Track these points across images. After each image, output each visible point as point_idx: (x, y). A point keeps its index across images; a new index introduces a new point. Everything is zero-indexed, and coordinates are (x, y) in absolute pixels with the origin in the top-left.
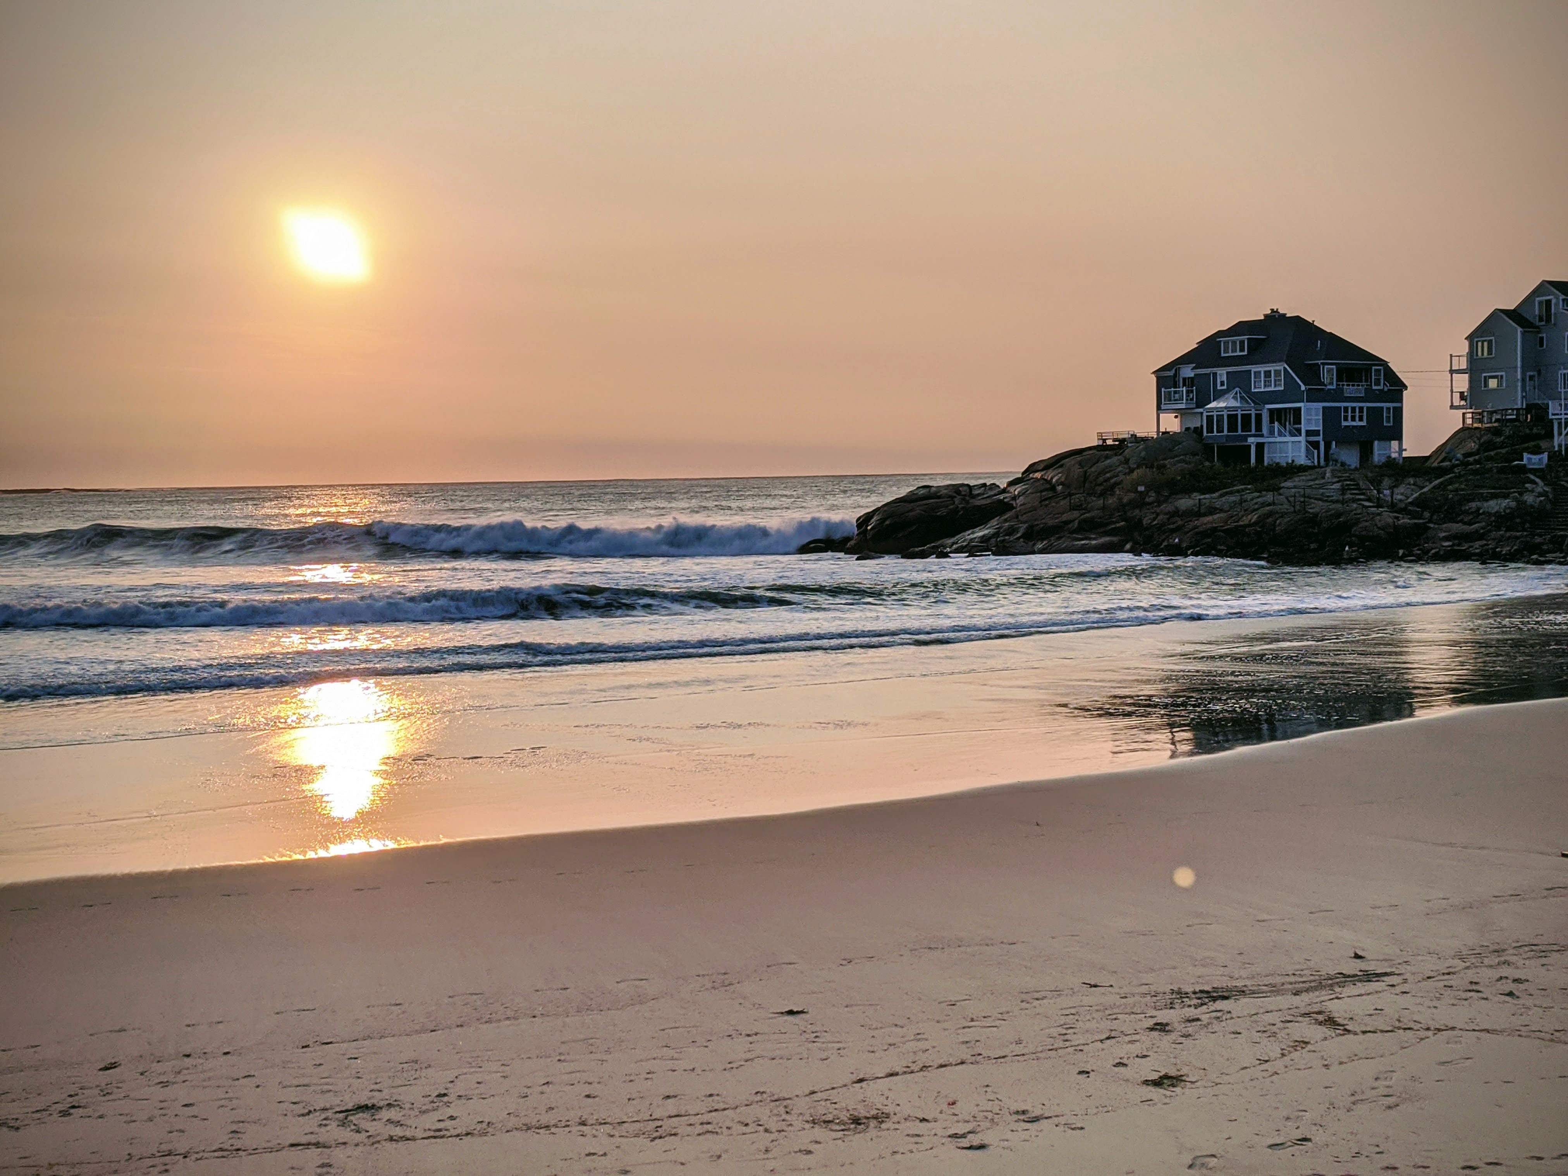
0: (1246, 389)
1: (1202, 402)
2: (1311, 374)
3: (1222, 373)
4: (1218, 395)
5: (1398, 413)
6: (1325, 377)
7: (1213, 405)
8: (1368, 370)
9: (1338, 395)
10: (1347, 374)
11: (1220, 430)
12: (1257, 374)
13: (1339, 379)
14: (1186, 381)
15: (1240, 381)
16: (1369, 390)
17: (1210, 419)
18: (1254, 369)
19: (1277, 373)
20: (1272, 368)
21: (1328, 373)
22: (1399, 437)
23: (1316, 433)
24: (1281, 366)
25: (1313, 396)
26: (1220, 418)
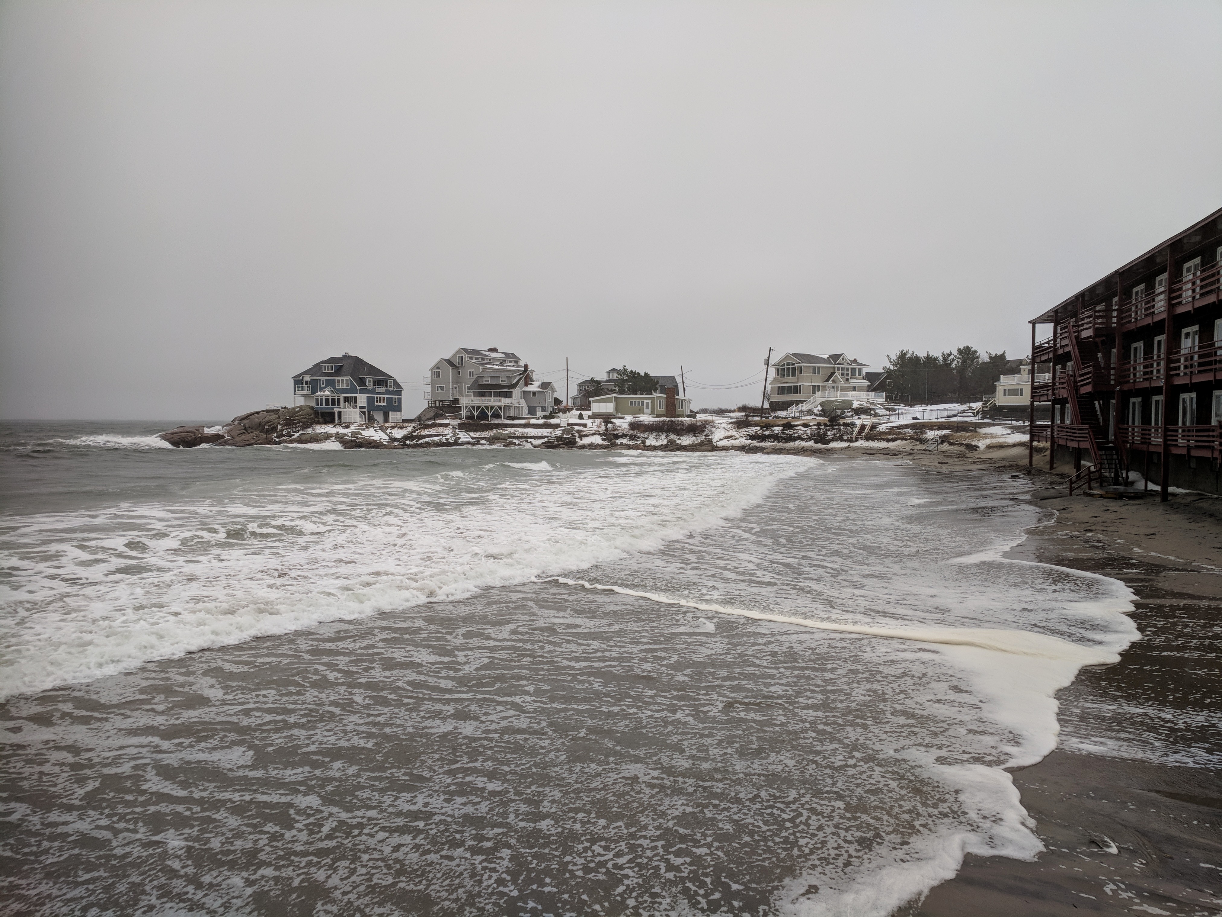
0: (334, 387)
1: (313, 393)
2: (362, 382)
3: (323, 379)
4: (322, 389)
5: (400, 400)
6: (367, 383)
7: (319, 393)
8: (386, 381)
9: (373, 392)
10: (378, 383)
11: (322, 405)
12: (338, 381)
13: (374, 384)
14: (307, 382)
15: (330, 383)
16: (387, 390)
17: (317, 399)
18: (337, 378)
19: (347, 381)
20: (345, 378)
21: (369, 381)
22: (400, 410)
23: (364, 407)
24: (349, 378)
25: (362, 392)
26: (322, 399)
